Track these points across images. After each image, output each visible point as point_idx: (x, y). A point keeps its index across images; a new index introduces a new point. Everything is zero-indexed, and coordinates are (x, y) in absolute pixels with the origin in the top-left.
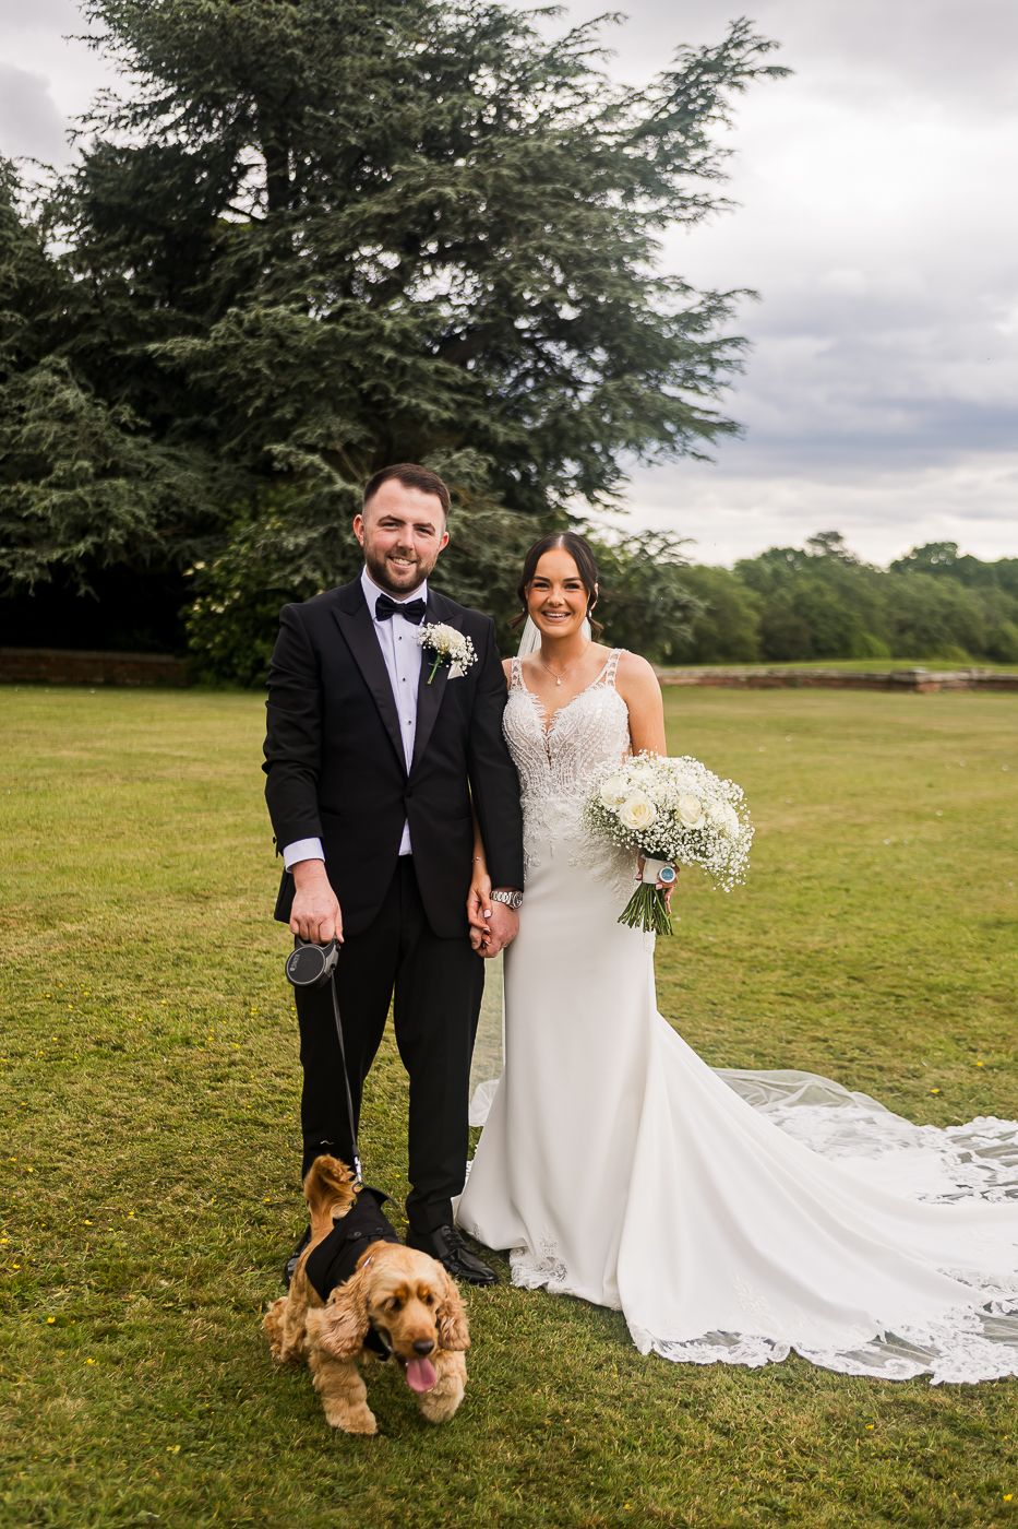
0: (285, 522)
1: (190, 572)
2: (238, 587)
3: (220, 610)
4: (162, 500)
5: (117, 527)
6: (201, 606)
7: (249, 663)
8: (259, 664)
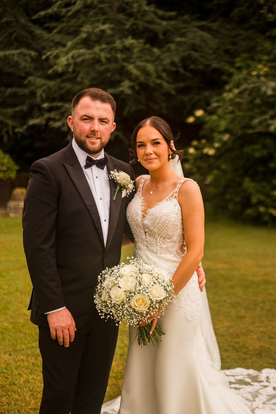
0: (271, 68)
1: (191, 120)
2: (226, 131)
3: (211, 152)
4: (183, 60)
5: (131, 80)
6: (196, 148)
7: (238, 199)
8: (247, 203)
